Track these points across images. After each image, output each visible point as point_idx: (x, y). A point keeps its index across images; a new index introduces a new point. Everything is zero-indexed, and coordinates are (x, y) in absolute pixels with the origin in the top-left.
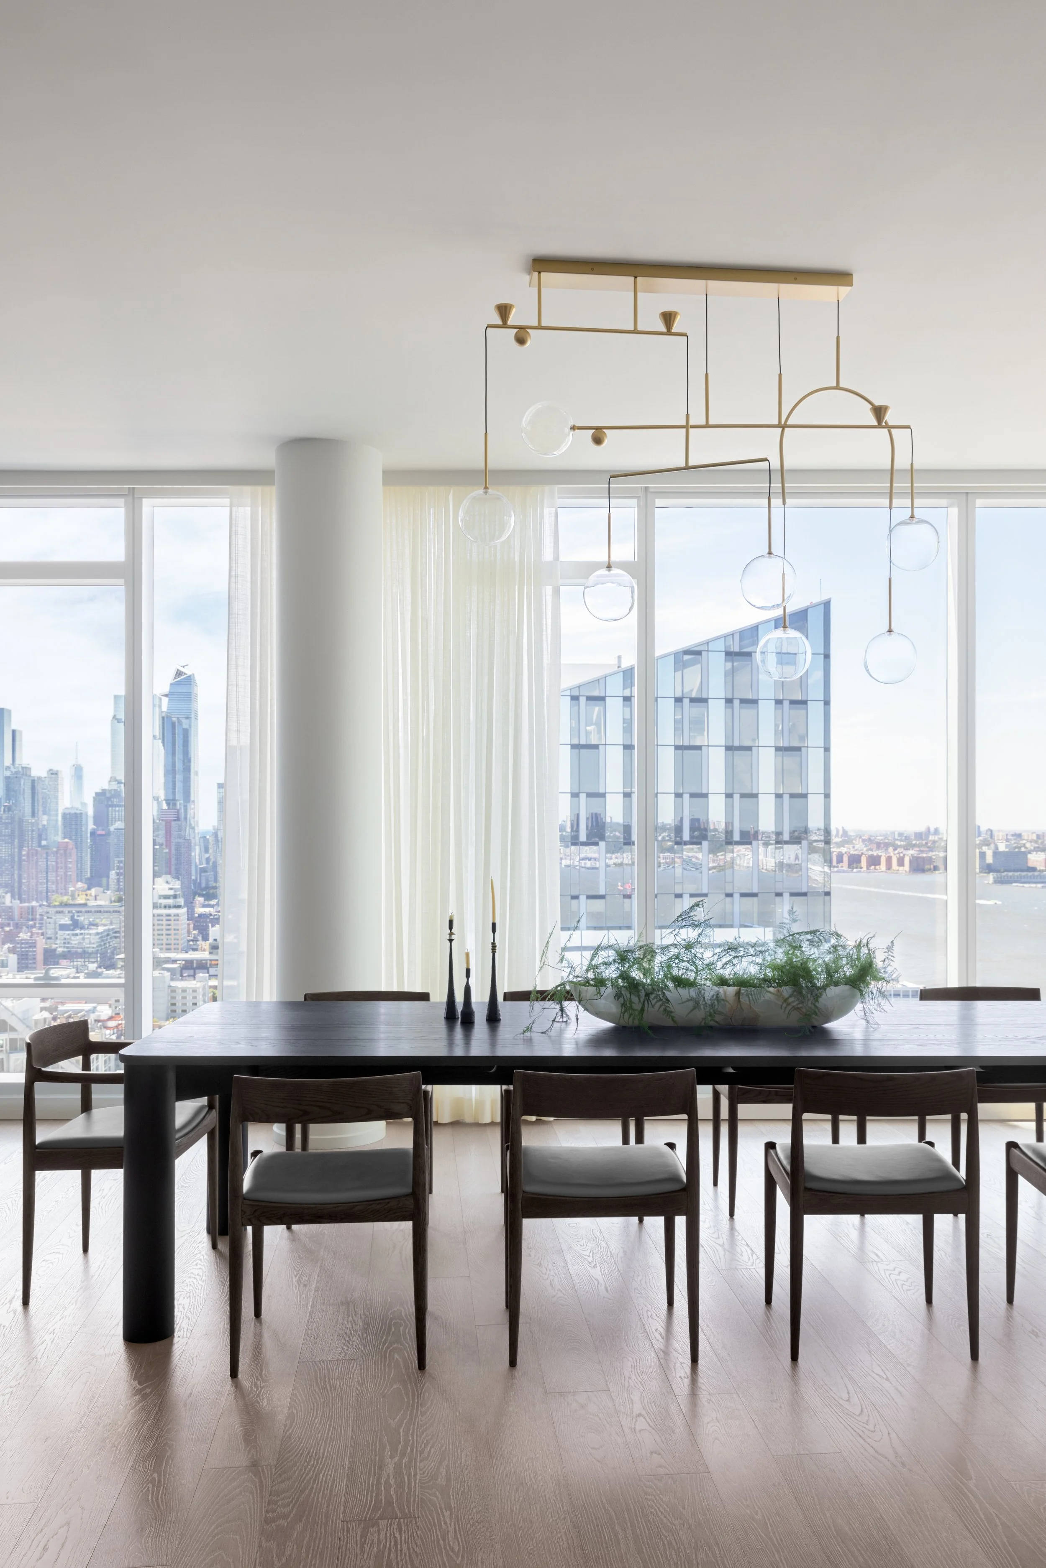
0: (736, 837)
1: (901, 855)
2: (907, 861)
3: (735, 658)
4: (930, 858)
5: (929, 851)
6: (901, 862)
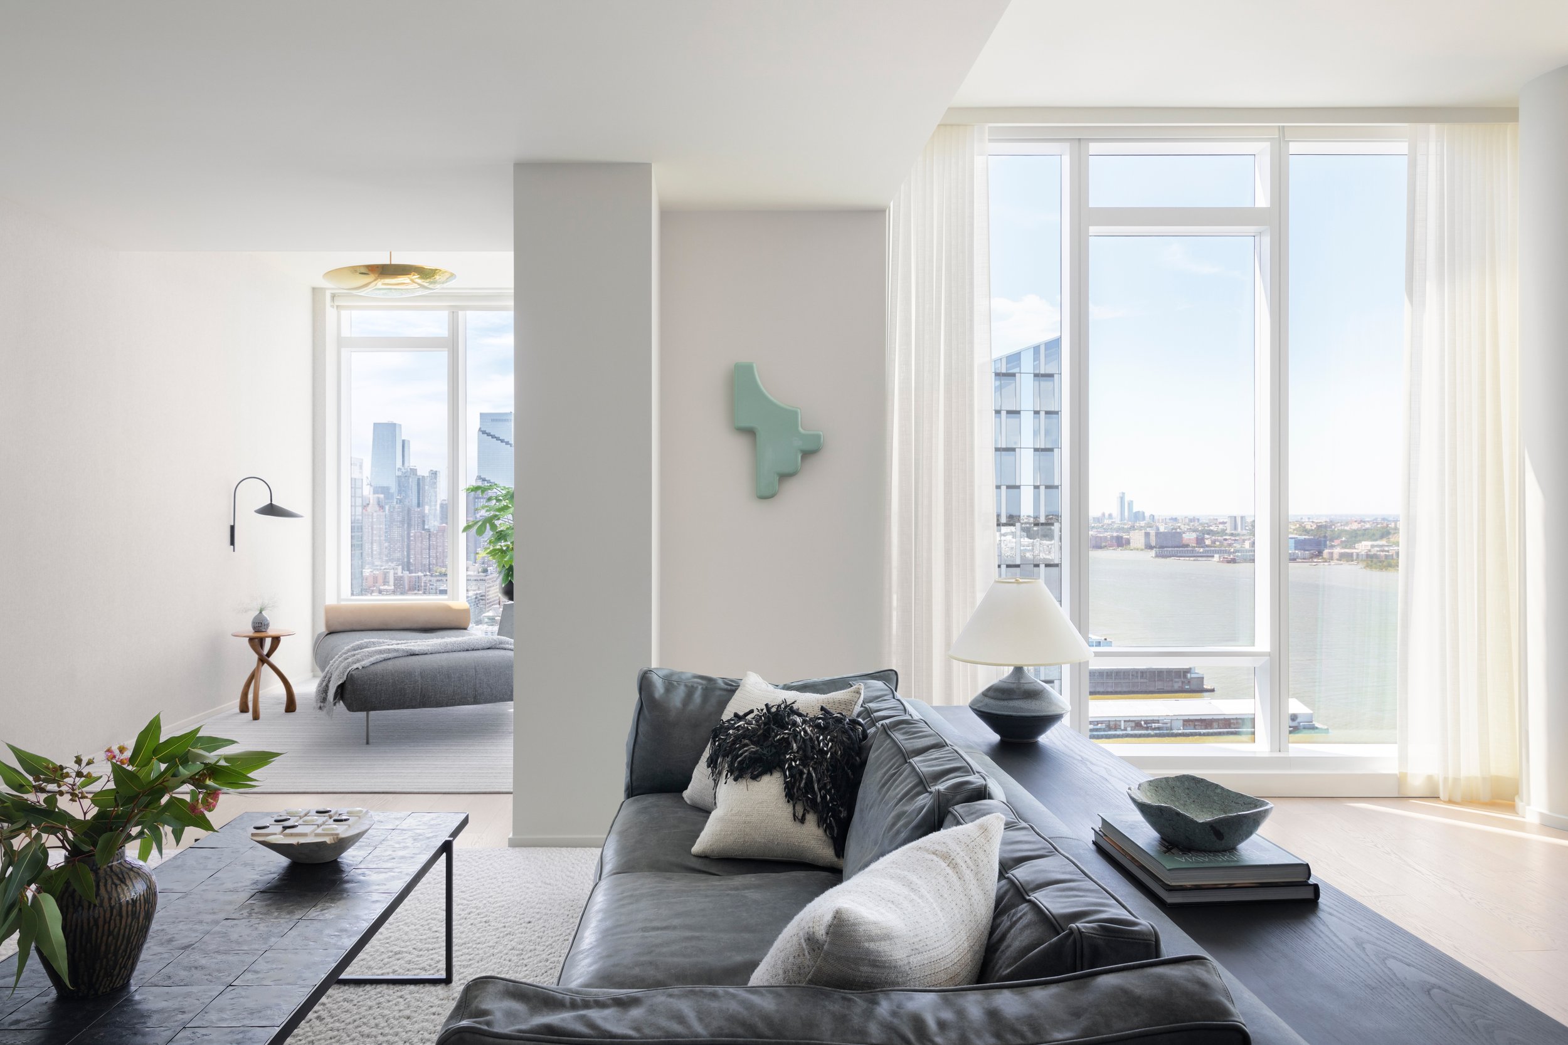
0: (1004, 519)
3: (1003, 378)
4: (1106, 537)
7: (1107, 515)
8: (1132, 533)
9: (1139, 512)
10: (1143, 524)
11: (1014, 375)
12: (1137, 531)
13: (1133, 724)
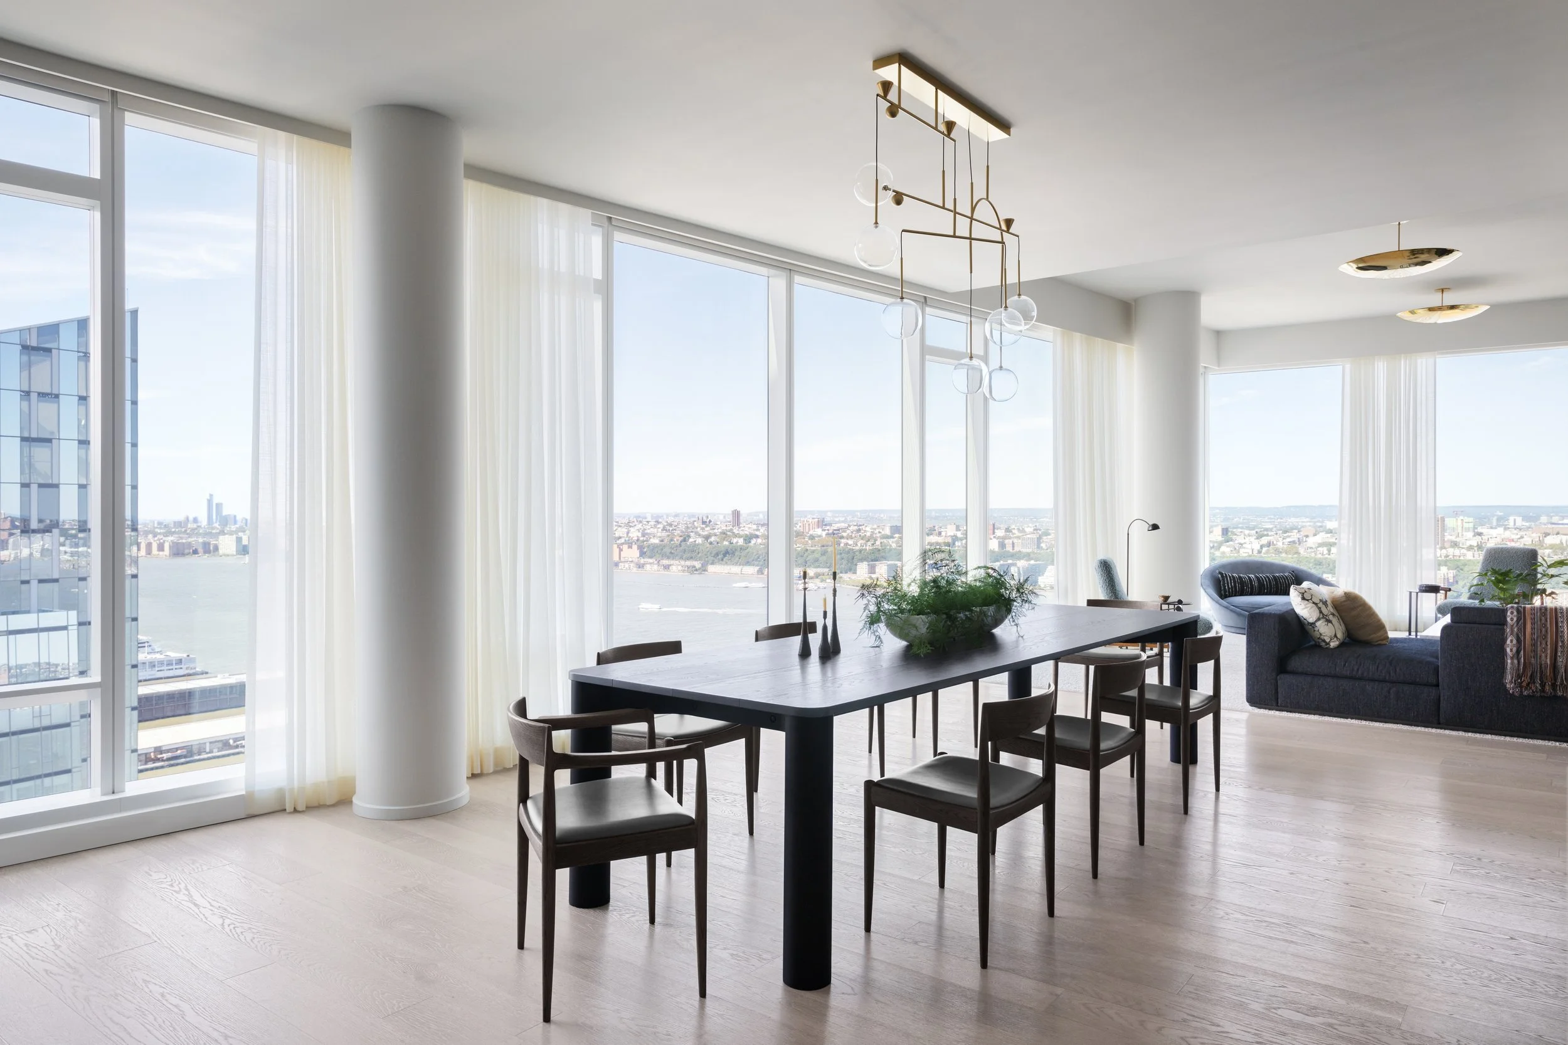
0: (34, 525)
1: (162, 541)
2: (167, 546)
3: (32, 352)
4: (190, 543)
5: (189, 537)
6: (161, 548)
7: (191, 519)
8: (221, 537)
9: (229, 515)
10: (233, 528)
11: (49, 350)
12: (227, 536)
13: (220, 745)
